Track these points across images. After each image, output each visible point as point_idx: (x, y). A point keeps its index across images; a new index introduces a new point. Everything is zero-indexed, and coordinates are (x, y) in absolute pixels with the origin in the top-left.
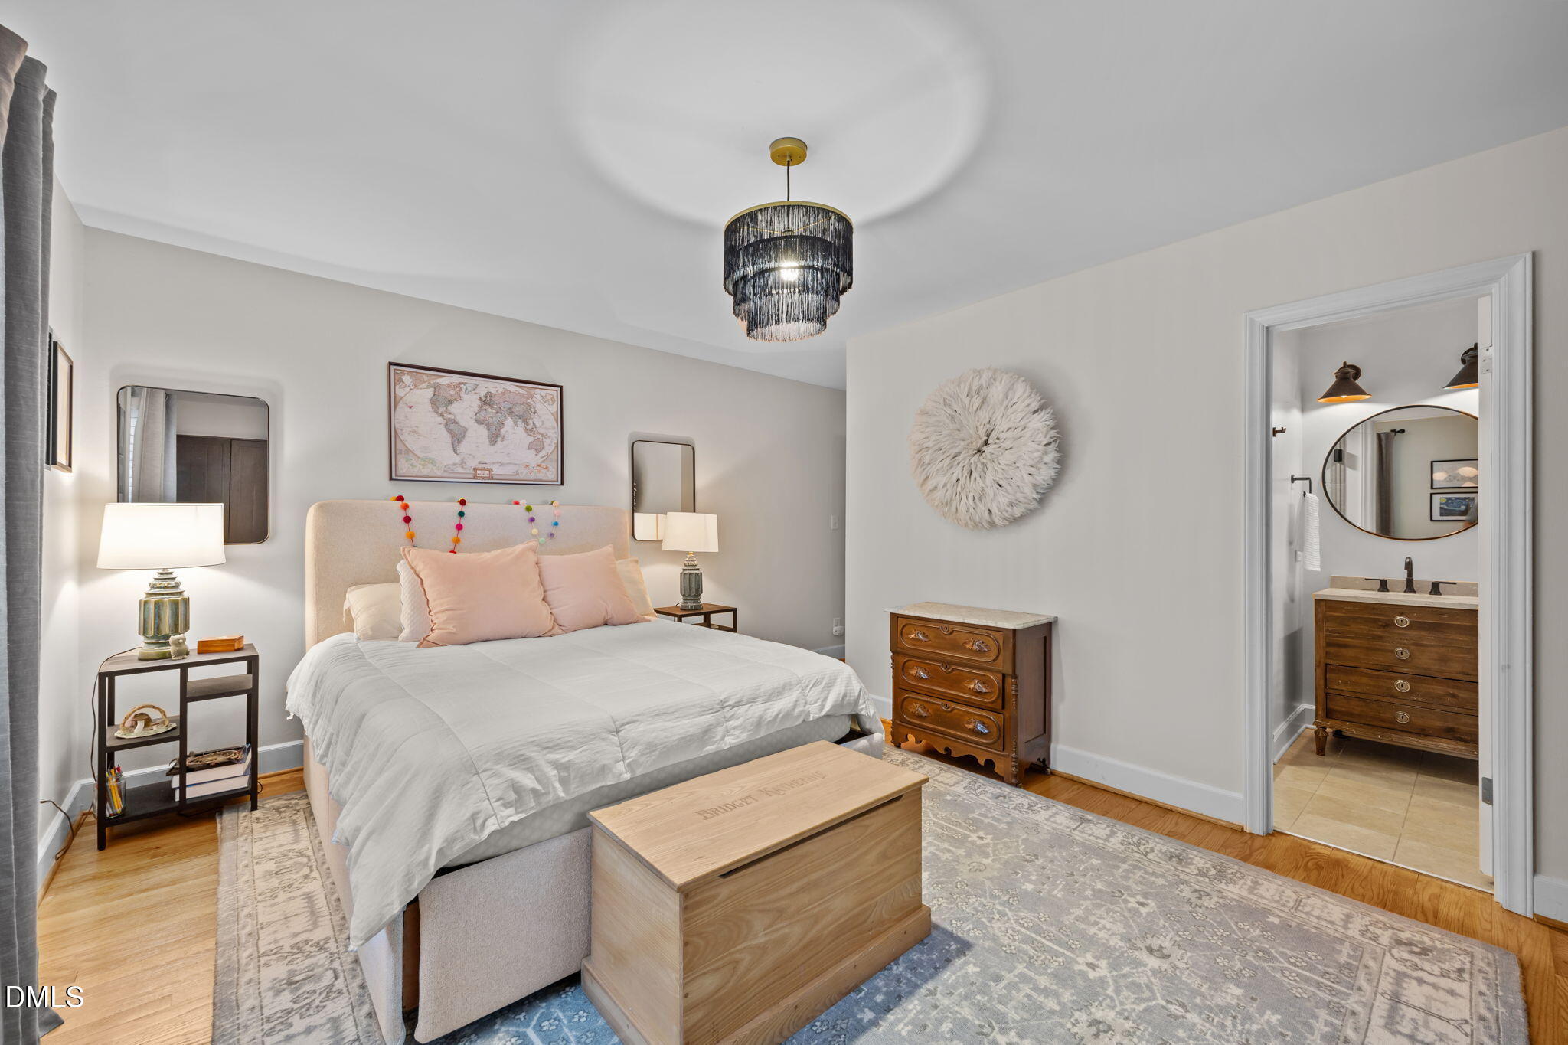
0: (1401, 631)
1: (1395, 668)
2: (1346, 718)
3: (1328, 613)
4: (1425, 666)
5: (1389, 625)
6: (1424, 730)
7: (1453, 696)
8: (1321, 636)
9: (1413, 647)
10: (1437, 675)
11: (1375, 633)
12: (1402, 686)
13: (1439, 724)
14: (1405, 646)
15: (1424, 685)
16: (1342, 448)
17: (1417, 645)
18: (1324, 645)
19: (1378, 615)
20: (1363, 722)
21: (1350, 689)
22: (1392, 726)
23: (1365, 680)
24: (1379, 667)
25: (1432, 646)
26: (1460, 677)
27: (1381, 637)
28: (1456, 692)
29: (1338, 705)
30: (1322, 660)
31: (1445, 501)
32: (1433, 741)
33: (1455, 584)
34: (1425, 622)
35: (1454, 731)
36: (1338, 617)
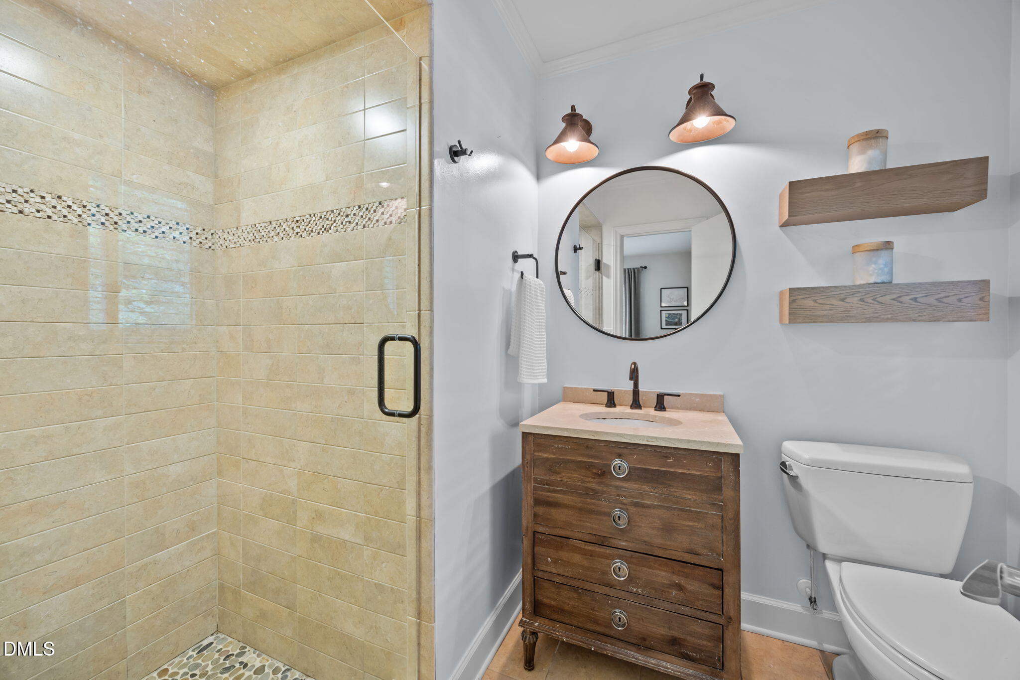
0: (618, 483)
1: (613, 541)
2: (556, 617)
3: (537, 454)
4: (647, 539)
5: (603, 473)
6: (645, 640)
7: (680, 587)
8: (529, 489)
9: (632, 509)
10: (657, 552)
11: (590, 485)
12: (620, 569)
13: (661, 631)
14: (624, 507)
15: (645, 569)
16: (600, 259)
17: (636, 505)
18: (532, 502)
19: (592, 457)
20: (575, 623)
21: (561, 571)
22: (607, 631)
23: (577, 558)
24: (593, 539)
25: (654, 507)
26: (687, 557)
27: (595, 492)
28: (682, 581)
29: (548, 596)
30: (530, 525)
31: (667, 316)
32: (654, 658)
33: (679, 396)
34: (645, 470)
35: (680, 644)
36: (548, 459)
